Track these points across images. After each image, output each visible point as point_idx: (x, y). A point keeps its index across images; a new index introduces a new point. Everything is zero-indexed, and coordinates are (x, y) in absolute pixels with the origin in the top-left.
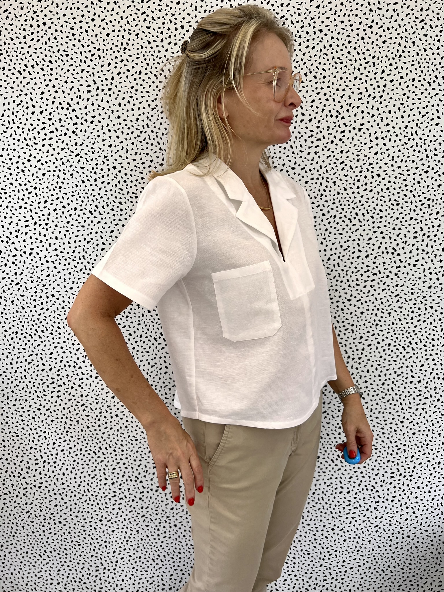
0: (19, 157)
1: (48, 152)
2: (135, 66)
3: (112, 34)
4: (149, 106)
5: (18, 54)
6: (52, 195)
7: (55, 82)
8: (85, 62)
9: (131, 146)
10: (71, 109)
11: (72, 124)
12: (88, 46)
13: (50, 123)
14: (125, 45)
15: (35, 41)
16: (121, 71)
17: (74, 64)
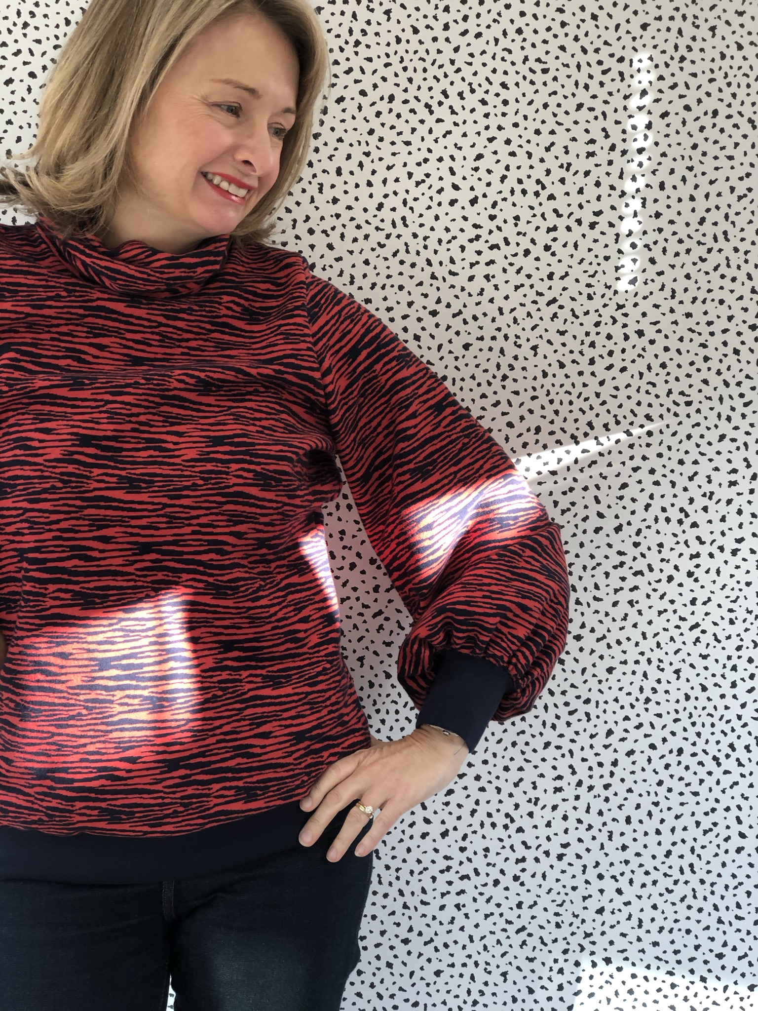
0: (410, 304)
1: (481, 293)
2: (704, 98)
3: (655, 25)
4: (732, 189)
5: (427, 65)
6: (483, 396)
7: (511, 133)
8: (587, 87)
9: (683, 283)
10: (544, 194)
11: (544, 229)
12: (597, 51)
13: (492, 225)
14: (683, 51)
15: (470, 37)
16: (671, 109)
17: (561, 92)
